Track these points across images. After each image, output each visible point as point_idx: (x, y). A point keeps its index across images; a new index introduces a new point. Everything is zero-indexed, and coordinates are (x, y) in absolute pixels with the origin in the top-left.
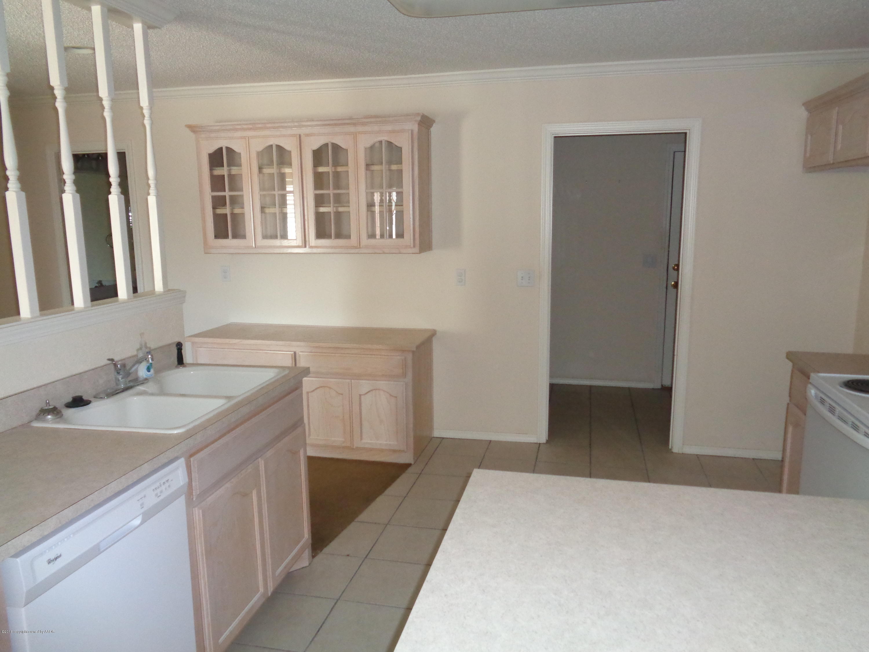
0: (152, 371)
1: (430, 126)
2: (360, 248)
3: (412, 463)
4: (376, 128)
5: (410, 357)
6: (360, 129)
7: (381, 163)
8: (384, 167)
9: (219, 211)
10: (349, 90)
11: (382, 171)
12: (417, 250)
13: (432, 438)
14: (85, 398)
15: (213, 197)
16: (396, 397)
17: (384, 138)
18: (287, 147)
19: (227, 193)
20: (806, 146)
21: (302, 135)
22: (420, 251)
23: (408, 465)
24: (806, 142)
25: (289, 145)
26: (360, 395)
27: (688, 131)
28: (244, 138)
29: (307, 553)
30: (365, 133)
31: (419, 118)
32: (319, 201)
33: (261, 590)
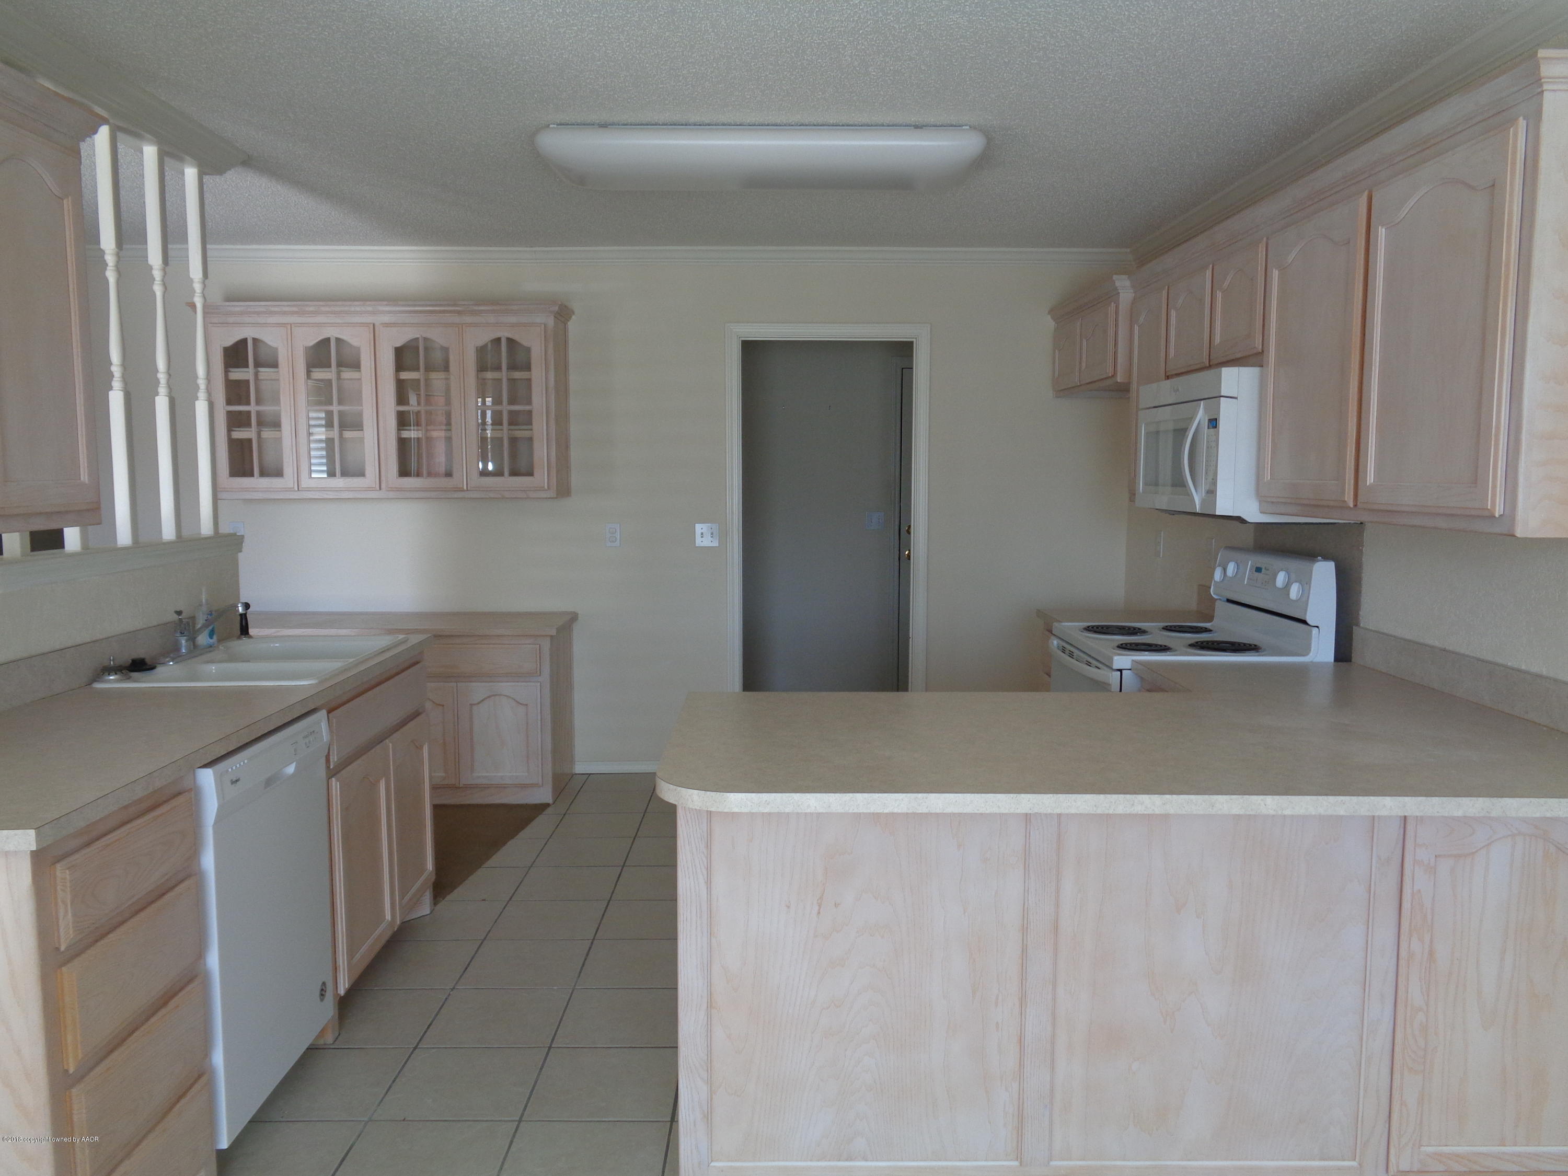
0: (215, 637)
1: (568, 319)
2: (467, 490)
3: (551, 802)
4: (492, 319)
5: (546, 645)
6: (468, 319)
7: (498, 368)
8: (504, 374)
9: (239, 434)
10: (441, 262)
11: (500, 380)
12: (552, 493)
13: (573, 775)
14: (148, 661)
15: (229, 413)
16: (527, 705)
17: (504, 334)
18: (354, 342)
19: (252, 408)
20: (1054, 363)
21: (377, 324)
22: (557, 495)
23: (545, 806)
24: (1054, 358)
25: (357, 338)
26: (471, 705)
27: (914, 340)
28: (283, 325)
29: (428, 897)
30: (476, 325)
31: (556, 308)
32: (403, 421)
33: (388, 917)
